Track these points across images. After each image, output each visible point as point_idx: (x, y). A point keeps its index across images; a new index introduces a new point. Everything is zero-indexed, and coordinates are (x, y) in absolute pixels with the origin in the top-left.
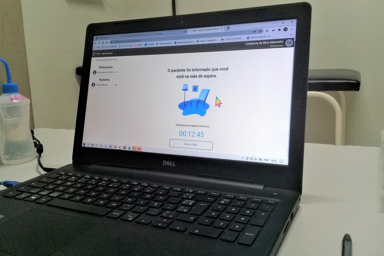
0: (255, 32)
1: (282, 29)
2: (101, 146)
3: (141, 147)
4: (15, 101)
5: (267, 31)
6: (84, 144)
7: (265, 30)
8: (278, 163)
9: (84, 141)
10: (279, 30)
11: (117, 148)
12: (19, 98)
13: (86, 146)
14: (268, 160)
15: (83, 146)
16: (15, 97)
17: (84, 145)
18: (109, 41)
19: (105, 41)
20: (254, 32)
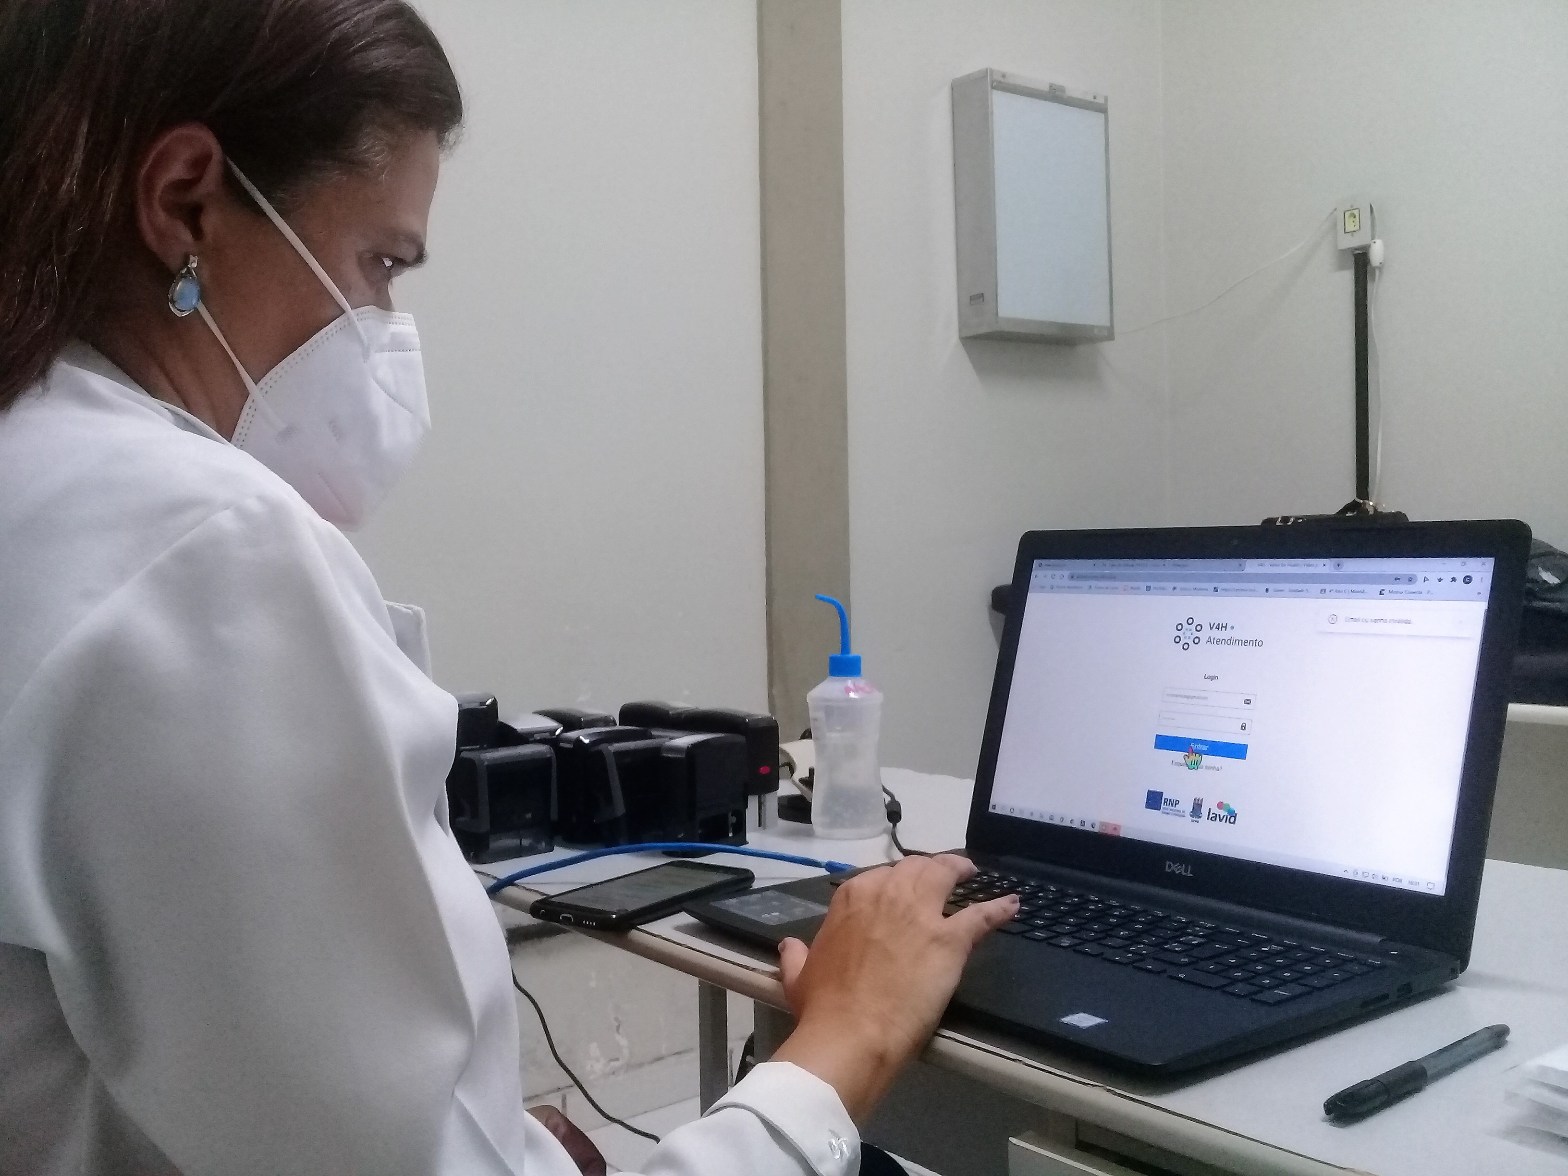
0: (1399, 579)
1: (1460, 578)
2: (1032, 814)
3: (1119, 826)
4: (852, 695)
5: (1425, 579)
6: (994, 807)
7: (1420, 577)
8: (1422, 888)
9: (993, 800)
10: (1454, 580)
11: (1067, 823)
12: (862, 689)
13: (999, 811)
14: (1400, 881)
15: (991, 810)
16: (854, 685)
17: (994, 809)
18: (1066, 573)
19: (1058, 573)
20: (1396, 579)
